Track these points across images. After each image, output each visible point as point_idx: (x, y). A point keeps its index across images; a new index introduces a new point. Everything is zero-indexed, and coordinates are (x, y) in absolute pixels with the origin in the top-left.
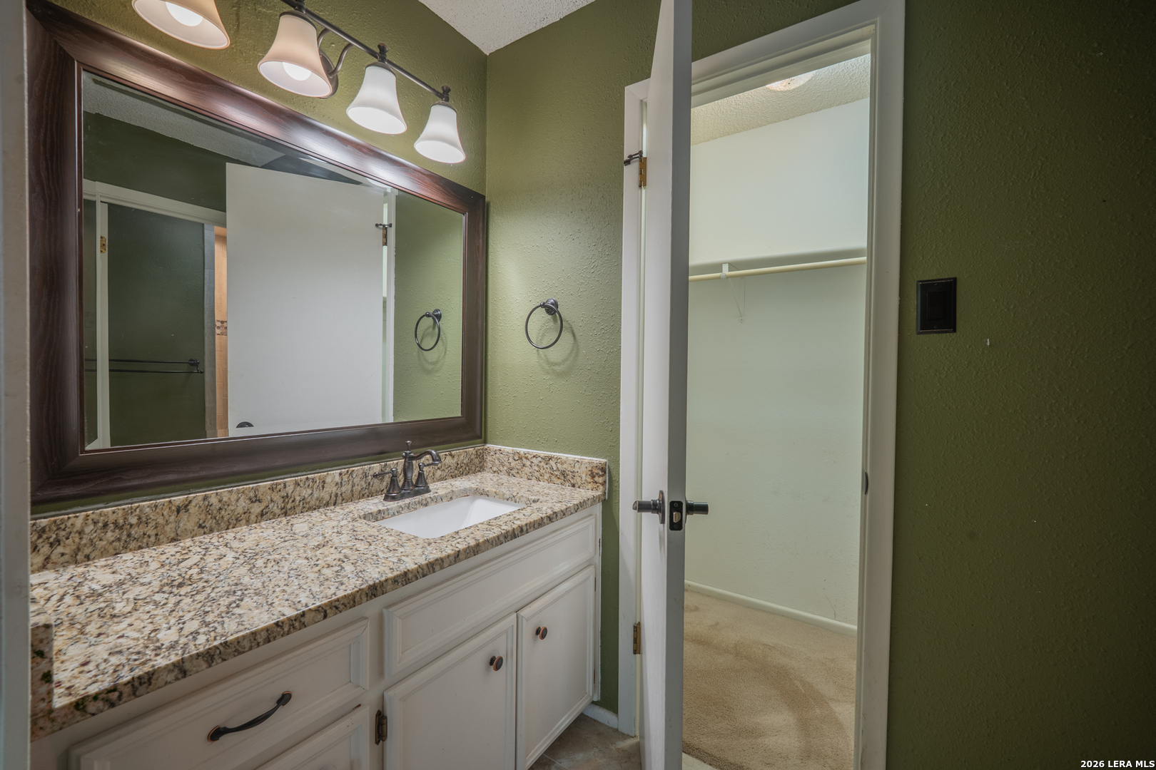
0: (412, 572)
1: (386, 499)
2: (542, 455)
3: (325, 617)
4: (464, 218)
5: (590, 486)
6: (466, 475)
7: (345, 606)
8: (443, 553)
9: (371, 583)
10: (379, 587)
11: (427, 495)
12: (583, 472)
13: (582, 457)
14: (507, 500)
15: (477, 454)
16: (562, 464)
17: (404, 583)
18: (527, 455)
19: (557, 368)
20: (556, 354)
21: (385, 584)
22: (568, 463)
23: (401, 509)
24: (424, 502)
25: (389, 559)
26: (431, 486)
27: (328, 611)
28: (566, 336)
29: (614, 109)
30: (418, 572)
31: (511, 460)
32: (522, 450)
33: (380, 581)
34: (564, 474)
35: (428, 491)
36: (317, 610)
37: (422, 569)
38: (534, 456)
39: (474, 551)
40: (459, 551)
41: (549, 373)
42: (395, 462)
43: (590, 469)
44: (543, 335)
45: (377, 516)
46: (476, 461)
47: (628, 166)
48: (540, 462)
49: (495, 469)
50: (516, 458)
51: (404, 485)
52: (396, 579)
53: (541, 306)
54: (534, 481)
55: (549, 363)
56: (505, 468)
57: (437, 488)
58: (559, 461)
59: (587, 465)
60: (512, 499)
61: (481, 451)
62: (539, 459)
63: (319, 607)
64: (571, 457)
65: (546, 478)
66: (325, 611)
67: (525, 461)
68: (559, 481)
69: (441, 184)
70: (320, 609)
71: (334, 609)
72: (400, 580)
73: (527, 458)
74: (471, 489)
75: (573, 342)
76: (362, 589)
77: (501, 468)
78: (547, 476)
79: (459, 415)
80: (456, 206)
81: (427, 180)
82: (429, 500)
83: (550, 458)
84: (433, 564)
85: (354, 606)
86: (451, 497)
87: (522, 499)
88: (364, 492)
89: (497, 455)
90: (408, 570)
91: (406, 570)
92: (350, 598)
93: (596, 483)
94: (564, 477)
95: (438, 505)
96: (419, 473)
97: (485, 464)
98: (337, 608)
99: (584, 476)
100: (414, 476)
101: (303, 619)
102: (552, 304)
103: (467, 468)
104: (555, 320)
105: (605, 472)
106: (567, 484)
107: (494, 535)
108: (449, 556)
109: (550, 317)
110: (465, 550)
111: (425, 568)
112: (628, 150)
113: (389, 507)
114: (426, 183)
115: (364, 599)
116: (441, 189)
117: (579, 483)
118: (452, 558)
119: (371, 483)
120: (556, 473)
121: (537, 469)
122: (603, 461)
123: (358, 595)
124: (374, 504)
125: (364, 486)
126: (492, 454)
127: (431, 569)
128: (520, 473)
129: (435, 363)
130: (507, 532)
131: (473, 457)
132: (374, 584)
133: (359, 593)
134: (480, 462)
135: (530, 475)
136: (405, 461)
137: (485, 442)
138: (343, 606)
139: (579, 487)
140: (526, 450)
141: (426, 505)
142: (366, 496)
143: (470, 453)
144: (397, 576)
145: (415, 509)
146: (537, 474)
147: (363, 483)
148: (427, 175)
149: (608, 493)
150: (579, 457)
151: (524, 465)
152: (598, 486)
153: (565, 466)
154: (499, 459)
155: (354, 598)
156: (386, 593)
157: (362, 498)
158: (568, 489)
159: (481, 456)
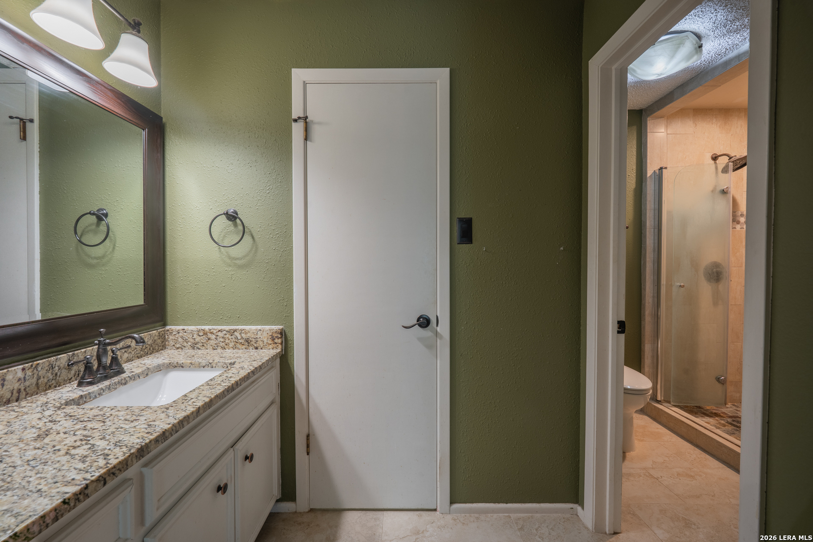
0: (168, 431)
1: (80, 384)
2: (227, 329)
3: (105, 484)
4: (143, 133)
5: (271, 347)
6: (151, 354)
7: (120, 471)
8: (187, 411)
9: (139, 446)
10: (145, 448)
11: (124, 375)
12: (265, 338)
13: (262, 327)
14: (204, 367)
15: (159, 336)
16: (246, 333)
17: (163, 441)
18: (211, 331)
19: (238, 262)
20: (236, 252)
21: (149, 445)
22: (251, 332)
23: (102, 391)
24: (123, 382)
25: (137, 427)
26: (126, 366)
27: (107, 479)
28: (247, 238)
29: (283, 81)
30: (172, 430)
31: (195, 336)
32: (207, 328)
33: (146, 443)
34: (248, 341)
35: (121, 371)
36: (98, 480)
37: (175, 427)
38: (219, 331)
39: (209, 405)
40: (199, 408)
41: (230, 266)
42: (83, 350)
43: (271, 334)
44: (225, 236)
45: (79, 402)
46: (159, 341)
47: (296, 124)
48: (226, 334)
49: (178, 346)
50: (201, 334)
51: (98, 369)
52: (158, 438)
53: (224, 214)
54: (219, 350)
55: (230, 257)
56: (189, 344)
57: (130, 368)
58: (243, 331)
59: (268, 332)
60: (210, 366)
61: (163, 332)
62: (225, 332)
63: (100, 476)
64: (254, 327)
65: (231, 346)
66: (105, 479)
67: (210, 335)
68: (244, 347)
69: (123, 100)
70: (101, 478)
71: (112, 475)
72: (160, 439)
73: (212, 333)
74: (163, 365)
75: (252, 242)
76: (133, 453)
77: (185, 344)
78: (231, 345)
79: (142, 302)
80: (136, 121)
81: (109, 94)
82: (128, 379)
83: (235, 331)
84: (183, 421)
85: (127, 469)
86: (147, 373)
87: (219, 364)
88: (50, 383)
89: (181, 334)
90: (166, 430)
91: (164, 430)
92: (124, 463)
93: (276, 343)
94: (248, 343)
95: (135, 382)
96: (113, 358)
97: (167, 343)
98: (114, 474)
99: (265, 340)
100: (107, 360)
101: (86, 492)
102: (233, 212)
103: (151, 349)
104: (236, 225)
105: (282, 335)
106: (251, 348)
107: (221, 391)
108: (193, 413)
109: (230, 223)
110: (203, 406)
111: (177, 425)
112: (296, 112)
113: (90, 391)
114: (108, 96)
115: (135, 461)
116: (123, 104)
117: (262, 346)
118: (195, 414)
119: (59, 374)
120: (241, 341)
121: (222, 340)
122: (281, 327)
123: (130, 459)
124: (70, 391)
125: (51, 377)
126: (174, 333)
127: (181, 425)
128: (205, 345)
129: (103, 257)
130: (229, 387)
131: (156, 338)
132: (142, 446)
133: (131, 456)
134: (163, 342)
135: (216, 345)
136: (98, 348)
137: (165, 325)
138: (119, 471)
139: (261, 349)
140: (210, 327)
141: (125, 384)
142: (53, 386)
143: (154, 335)
144: (158, 436)
145: (116, 389)
146: (222, 344)
147: (49, 374)
148: (110, 90)
149: (285, 350)
150: (260, 327)
151: (209, 339)
152: (277, 346)
153: (249, 335)
154: (182, 337)
155: (127, 462)
156: (150, 452)
157: (49, 389)
158: (252, 352)
159: (163, 338)
